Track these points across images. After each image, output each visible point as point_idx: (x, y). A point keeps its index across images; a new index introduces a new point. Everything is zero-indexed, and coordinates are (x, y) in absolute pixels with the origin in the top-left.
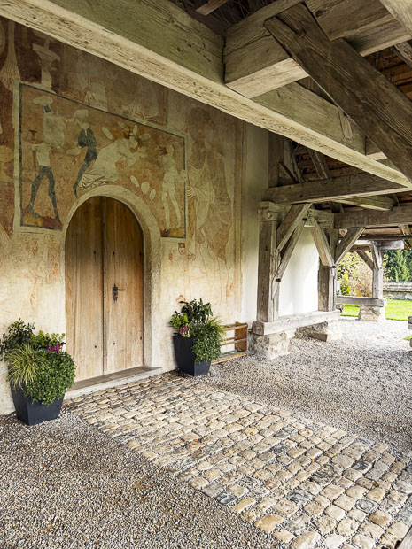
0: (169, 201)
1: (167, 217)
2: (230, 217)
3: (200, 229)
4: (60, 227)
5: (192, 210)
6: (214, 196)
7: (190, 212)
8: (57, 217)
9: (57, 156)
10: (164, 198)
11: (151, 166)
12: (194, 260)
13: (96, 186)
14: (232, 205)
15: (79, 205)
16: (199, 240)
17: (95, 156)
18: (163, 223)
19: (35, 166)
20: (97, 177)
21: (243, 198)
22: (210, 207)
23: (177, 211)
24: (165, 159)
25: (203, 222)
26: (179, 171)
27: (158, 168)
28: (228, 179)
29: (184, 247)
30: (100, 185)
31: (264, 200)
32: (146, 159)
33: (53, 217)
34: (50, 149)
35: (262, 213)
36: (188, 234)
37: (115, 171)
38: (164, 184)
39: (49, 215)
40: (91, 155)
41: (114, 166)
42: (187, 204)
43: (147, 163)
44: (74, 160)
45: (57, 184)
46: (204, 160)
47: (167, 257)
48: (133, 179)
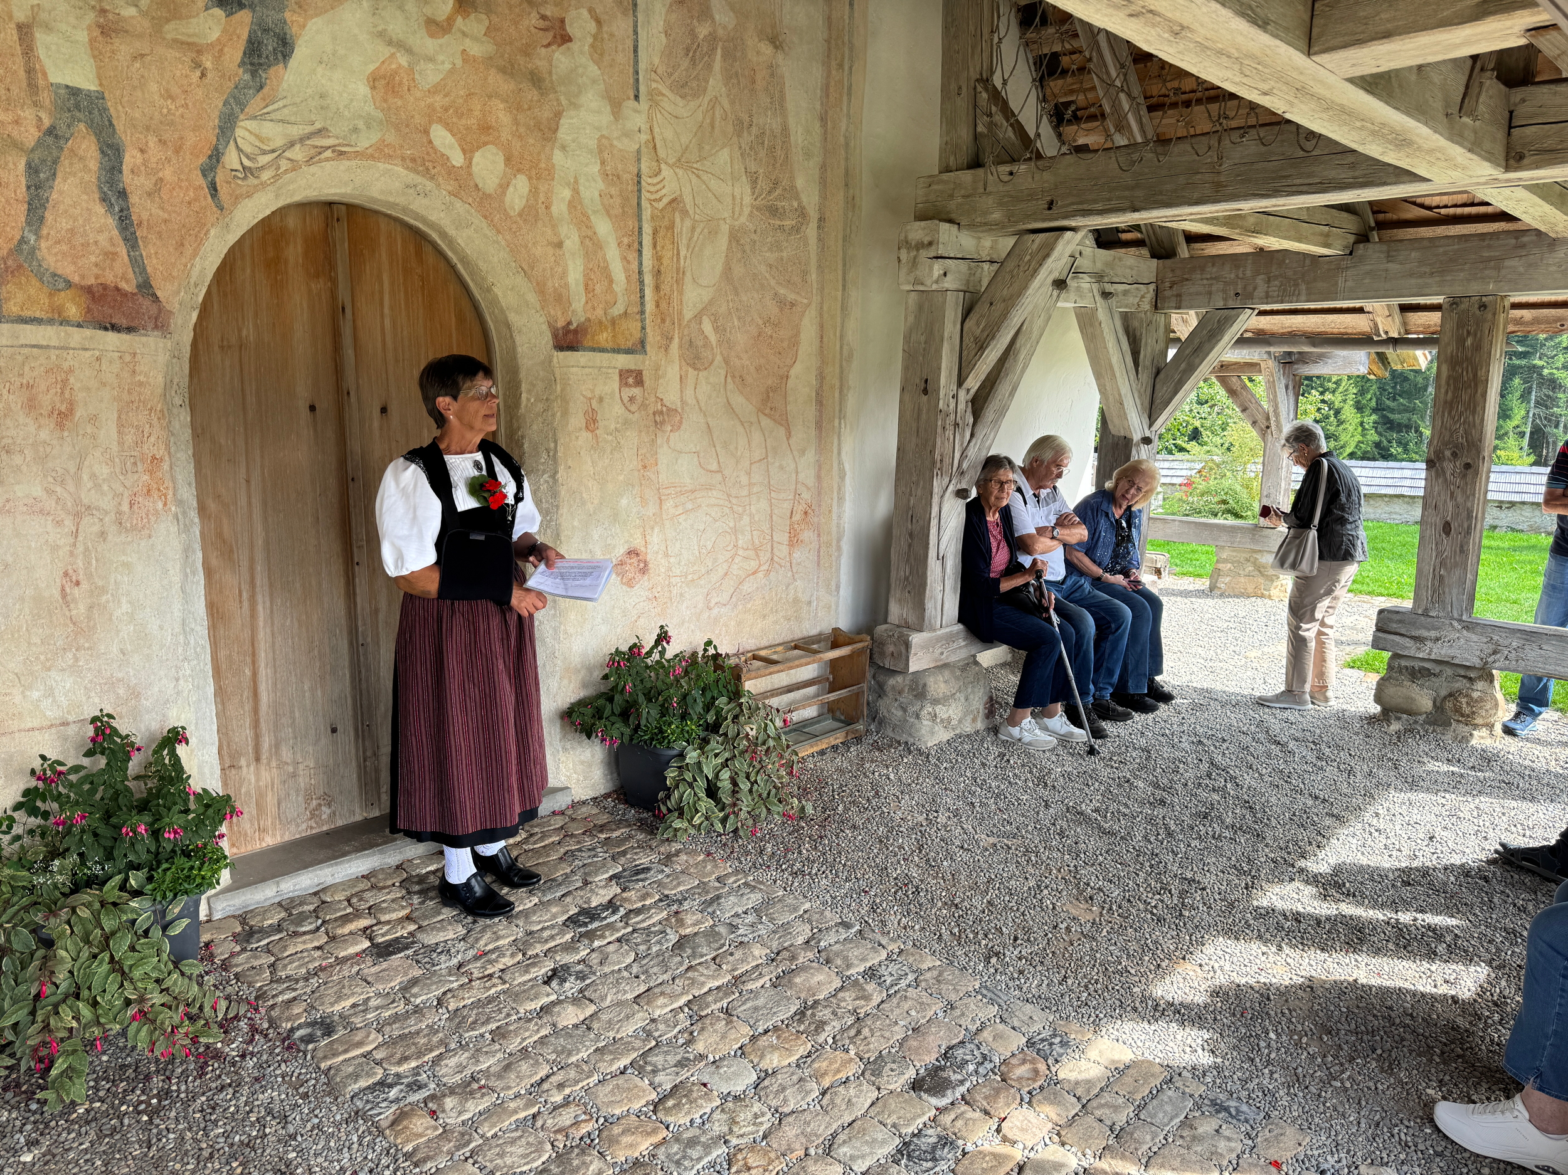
0: (582, 221)
1: (575, 274)
2: (805, 273)
3: (698, 318)
4: (160, 323)
5: (667, 254)
6: (748, 199)
7: (659, 259)
8: (146, 287)
9: (124, 48)
10: (559, 208)
11: (506, 86)
12: (677, 427)
13: (295, 166)
14: (811, 231)
15: (232, 238)
16: (695, 358)
17: (285, 48)
18: (561, 298)
19: (33, 87)
20: (296, 131)
21: (851, 203)
22: (735, 237)
23: (613, 255)
24: (561, 60)
25: (706, 295)
26: (616, 107)
27: (532, 94)
28: (798, 137)
29: (639, 382)
30: (310, 161)
31: (921, 217)
32: (489, 61)
33: (129, 287)
34: (90, 17)
35: (914, 263)
36: (653, 337)
37: (369, 108)
38: (558, 157)
39: (109, 278)
40: (270, 44)
41: (363, 89)
42: (647, 229)
43: (495, 79)
44: (197, 65)
45: (131, 158)
46: (709, 67)
47: (576, 420)
48: (441, 137)
